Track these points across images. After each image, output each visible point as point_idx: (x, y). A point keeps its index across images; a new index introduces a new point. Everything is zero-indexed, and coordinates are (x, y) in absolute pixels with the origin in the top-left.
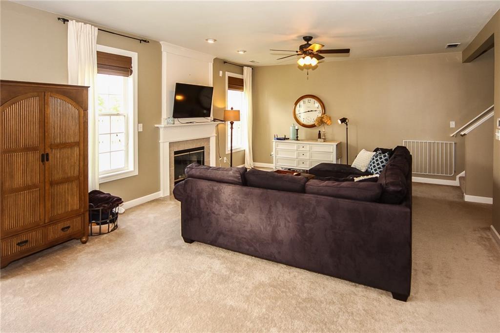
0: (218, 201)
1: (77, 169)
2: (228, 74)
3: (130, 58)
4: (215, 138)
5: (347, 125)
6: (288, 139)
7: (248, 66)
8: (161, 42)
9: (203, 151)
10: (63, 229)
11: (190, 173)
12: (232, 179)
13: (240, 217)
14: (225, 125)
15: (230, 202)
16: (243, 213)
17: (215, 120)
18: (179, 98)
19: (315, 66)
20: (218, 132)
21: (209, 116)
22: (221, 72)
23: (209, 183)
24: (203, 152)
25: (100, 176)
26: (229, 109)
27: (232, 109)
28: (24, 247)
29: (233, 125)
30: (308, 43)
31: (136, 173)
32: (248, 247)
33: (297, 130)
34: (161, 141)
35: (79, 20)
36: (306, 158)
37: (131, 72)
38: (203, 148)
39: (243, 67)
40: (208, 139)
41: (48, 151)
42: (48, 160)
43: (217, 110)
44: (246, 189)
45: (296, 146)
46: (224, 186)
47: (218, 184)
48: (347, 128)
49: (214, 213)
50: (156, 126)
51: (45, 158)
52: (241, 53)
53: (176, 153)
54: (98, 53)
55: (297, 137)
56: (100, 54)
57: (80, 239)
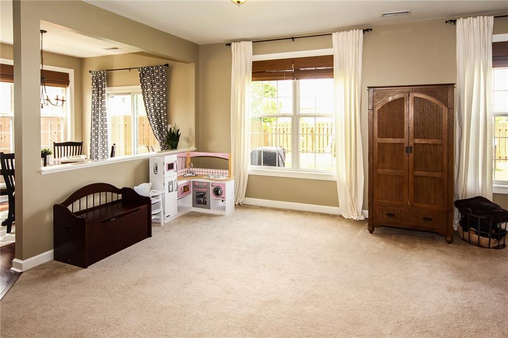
10: (425, 219)
41: (412, 144)
42: (411, 152)
51: (408, 149)
56: (495, 45)
57: (445, 236)
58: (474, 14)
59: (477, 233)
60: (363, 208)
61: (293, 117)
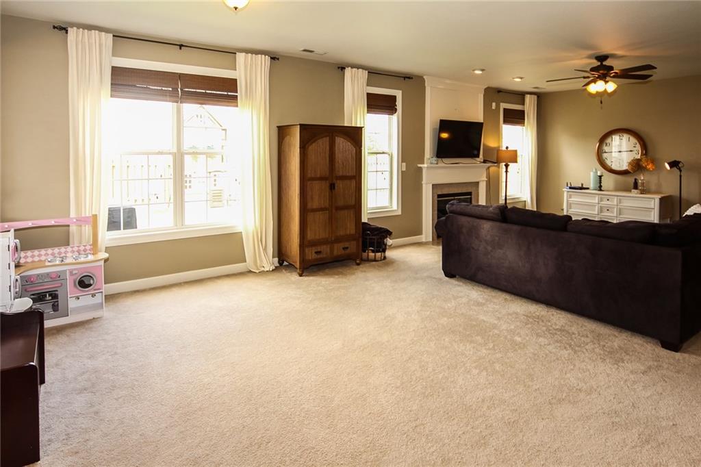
0: (478, 237)
1: (354, 198)
2: (503, 106)
3: (395, 97)
4: (485, 183)
5: (681, 171)
6: (588, 189)
7: (531, 93)
8: (424, 77)
9: (469, 197)
10: (344, 249)
11: (451, 209)
12: (492, 215)
13: (499, 253)
14: (499, 167)
15: (488, 238)
16: (501, 249)
17: (485, 162)
18: (445, 135)
19: (611, 93)
20: (488, 177)
21: (478, 157)
22: (494, 104)
23: (469, 219)
24: (471, 198)
25: (369, 211)
26: (504, 148)
27: (507, 148)
28: (319, 256)
29: (509, 168)
30: (602, 64)
31: (399, 213)
32: (505, 284)
33: (600, 177)
34: (424, 182)
35: (353, 66)
36: (611, 215)
37: (396, 110)
38: (470, 194)
39: (524, 95)
40: (477, 183)
41: (335, 181)
42: (334, 188)
43: (488, 150)
44: (504, 225)
45: (597, 198)
46: (484, 221)
47: (478, 220)
48: (681, 176)
49: (473, 248)
50: (419, 165)
51: (332, 187)
52: (519, 80)
53: (439, 196)
54: (368, 94)
55: (600, 186)
56: (369, 95)
57: (355, 260)
58: (358, 67)
59: (373, 251)
60: (273, 257)
61: (174, 155)
